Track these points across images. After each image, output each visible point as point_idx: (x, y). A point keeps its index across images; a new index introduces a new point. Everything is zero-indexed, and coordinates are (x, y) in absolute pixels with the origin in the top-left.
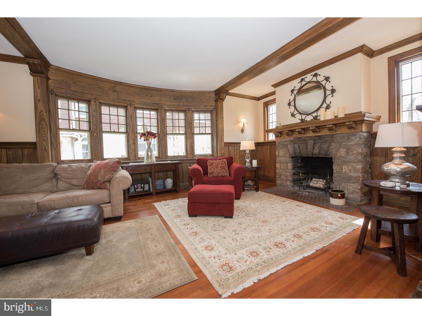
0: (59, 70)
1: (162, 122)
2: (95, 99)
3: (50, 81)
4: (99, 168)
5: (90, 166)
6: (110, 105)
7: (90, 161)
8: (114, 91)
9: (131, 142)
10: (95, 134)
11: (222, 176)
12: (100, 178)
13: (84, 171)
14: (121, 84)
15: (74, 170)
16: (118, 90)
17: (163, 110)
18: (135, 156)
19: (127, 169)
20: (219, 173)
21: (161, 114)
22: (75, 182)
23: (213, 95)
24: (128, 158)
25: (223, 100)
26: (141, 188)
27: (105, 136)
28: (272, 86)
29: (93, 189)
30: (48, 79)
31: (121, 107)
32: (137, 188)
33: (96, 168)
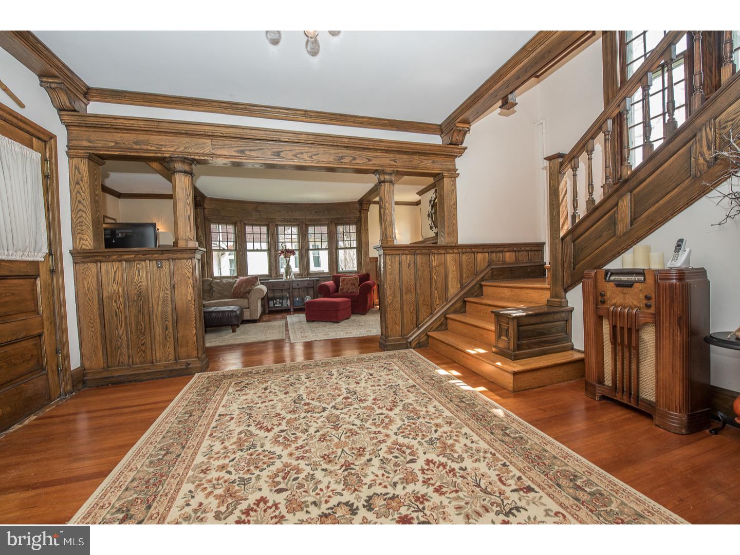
0: (212, 199)
1: (303, 238)
2: (241, 221)
3: (206, 210)
4: (242, 282)
5: (236, 281)
6: (253, 225)
7: (236, 277)
8: (257, 211)
9: (273, 259)
10: (241, 253)
11: (351, 292)
12: (242, 290)
13: (231, 284)
14: (263, 203)
15: (224, 284)
16: (260, 209)
17: (304, 225)
18: (276, 273)
19: (267, 284)
20: (349, 289)
21: (302, 229)
22: (226, 293)
23: (358, 206)
24: (270, 276)
25: (368, 210)
26: (280, 303)
27: (248, 253)
28: (417, 193)
29: (238, 298)
30: (204, 209)
31: (263, 225)
32: (276, 303)
33: (239, 282)
